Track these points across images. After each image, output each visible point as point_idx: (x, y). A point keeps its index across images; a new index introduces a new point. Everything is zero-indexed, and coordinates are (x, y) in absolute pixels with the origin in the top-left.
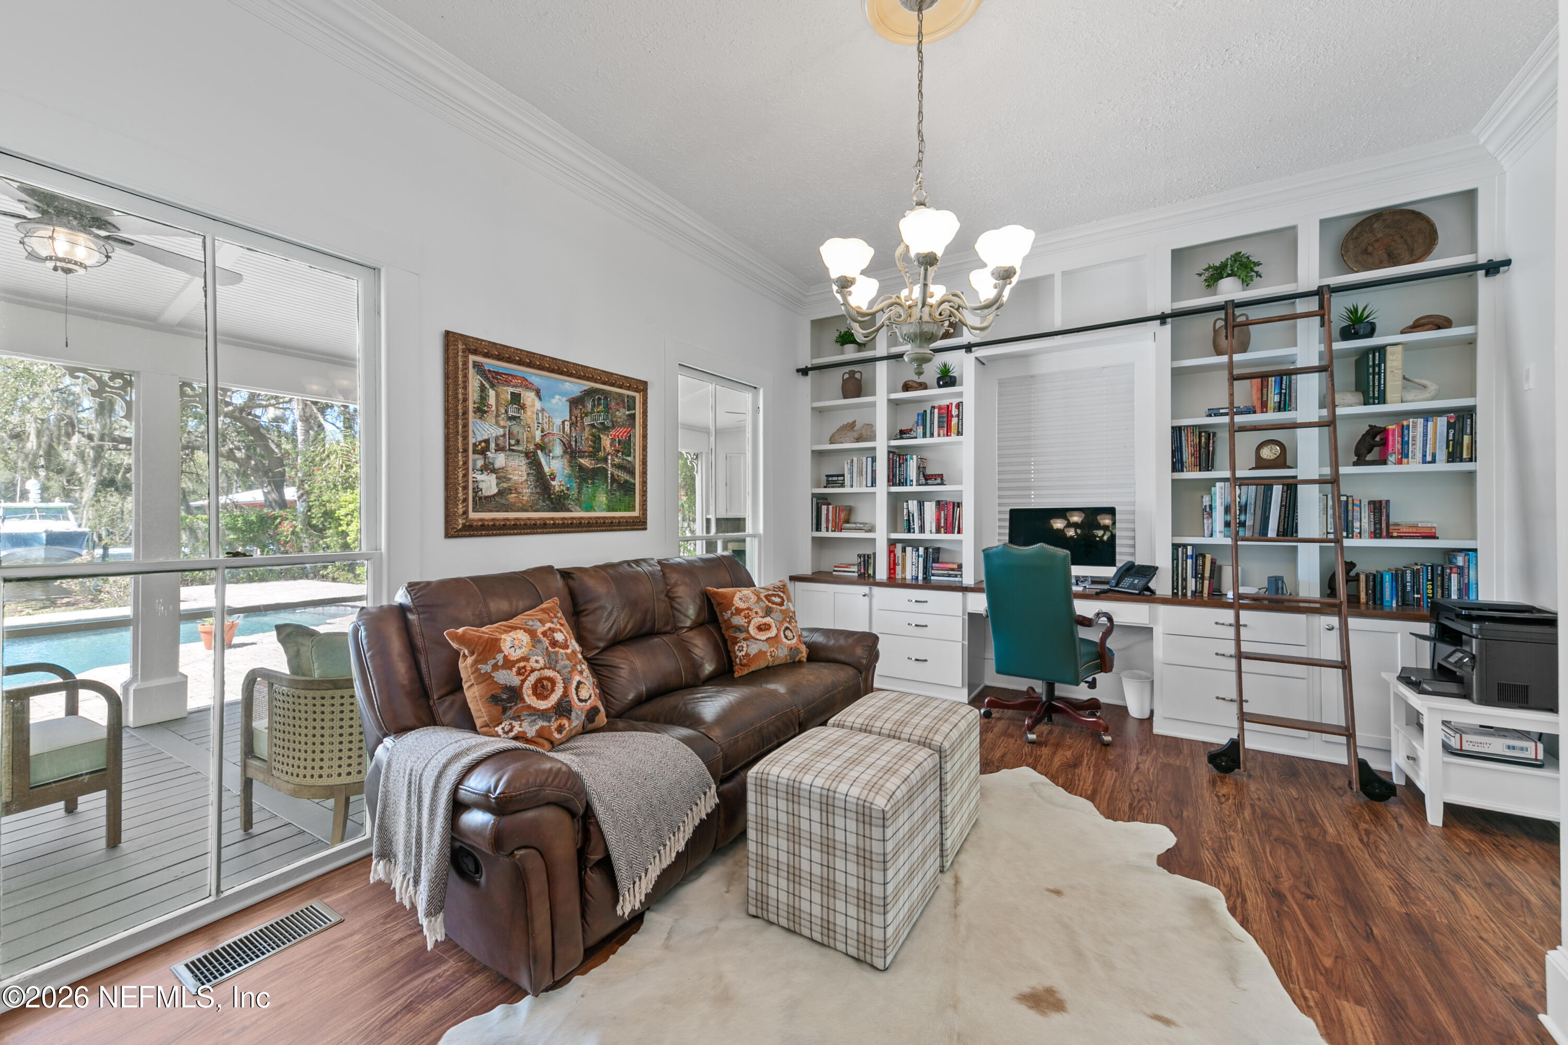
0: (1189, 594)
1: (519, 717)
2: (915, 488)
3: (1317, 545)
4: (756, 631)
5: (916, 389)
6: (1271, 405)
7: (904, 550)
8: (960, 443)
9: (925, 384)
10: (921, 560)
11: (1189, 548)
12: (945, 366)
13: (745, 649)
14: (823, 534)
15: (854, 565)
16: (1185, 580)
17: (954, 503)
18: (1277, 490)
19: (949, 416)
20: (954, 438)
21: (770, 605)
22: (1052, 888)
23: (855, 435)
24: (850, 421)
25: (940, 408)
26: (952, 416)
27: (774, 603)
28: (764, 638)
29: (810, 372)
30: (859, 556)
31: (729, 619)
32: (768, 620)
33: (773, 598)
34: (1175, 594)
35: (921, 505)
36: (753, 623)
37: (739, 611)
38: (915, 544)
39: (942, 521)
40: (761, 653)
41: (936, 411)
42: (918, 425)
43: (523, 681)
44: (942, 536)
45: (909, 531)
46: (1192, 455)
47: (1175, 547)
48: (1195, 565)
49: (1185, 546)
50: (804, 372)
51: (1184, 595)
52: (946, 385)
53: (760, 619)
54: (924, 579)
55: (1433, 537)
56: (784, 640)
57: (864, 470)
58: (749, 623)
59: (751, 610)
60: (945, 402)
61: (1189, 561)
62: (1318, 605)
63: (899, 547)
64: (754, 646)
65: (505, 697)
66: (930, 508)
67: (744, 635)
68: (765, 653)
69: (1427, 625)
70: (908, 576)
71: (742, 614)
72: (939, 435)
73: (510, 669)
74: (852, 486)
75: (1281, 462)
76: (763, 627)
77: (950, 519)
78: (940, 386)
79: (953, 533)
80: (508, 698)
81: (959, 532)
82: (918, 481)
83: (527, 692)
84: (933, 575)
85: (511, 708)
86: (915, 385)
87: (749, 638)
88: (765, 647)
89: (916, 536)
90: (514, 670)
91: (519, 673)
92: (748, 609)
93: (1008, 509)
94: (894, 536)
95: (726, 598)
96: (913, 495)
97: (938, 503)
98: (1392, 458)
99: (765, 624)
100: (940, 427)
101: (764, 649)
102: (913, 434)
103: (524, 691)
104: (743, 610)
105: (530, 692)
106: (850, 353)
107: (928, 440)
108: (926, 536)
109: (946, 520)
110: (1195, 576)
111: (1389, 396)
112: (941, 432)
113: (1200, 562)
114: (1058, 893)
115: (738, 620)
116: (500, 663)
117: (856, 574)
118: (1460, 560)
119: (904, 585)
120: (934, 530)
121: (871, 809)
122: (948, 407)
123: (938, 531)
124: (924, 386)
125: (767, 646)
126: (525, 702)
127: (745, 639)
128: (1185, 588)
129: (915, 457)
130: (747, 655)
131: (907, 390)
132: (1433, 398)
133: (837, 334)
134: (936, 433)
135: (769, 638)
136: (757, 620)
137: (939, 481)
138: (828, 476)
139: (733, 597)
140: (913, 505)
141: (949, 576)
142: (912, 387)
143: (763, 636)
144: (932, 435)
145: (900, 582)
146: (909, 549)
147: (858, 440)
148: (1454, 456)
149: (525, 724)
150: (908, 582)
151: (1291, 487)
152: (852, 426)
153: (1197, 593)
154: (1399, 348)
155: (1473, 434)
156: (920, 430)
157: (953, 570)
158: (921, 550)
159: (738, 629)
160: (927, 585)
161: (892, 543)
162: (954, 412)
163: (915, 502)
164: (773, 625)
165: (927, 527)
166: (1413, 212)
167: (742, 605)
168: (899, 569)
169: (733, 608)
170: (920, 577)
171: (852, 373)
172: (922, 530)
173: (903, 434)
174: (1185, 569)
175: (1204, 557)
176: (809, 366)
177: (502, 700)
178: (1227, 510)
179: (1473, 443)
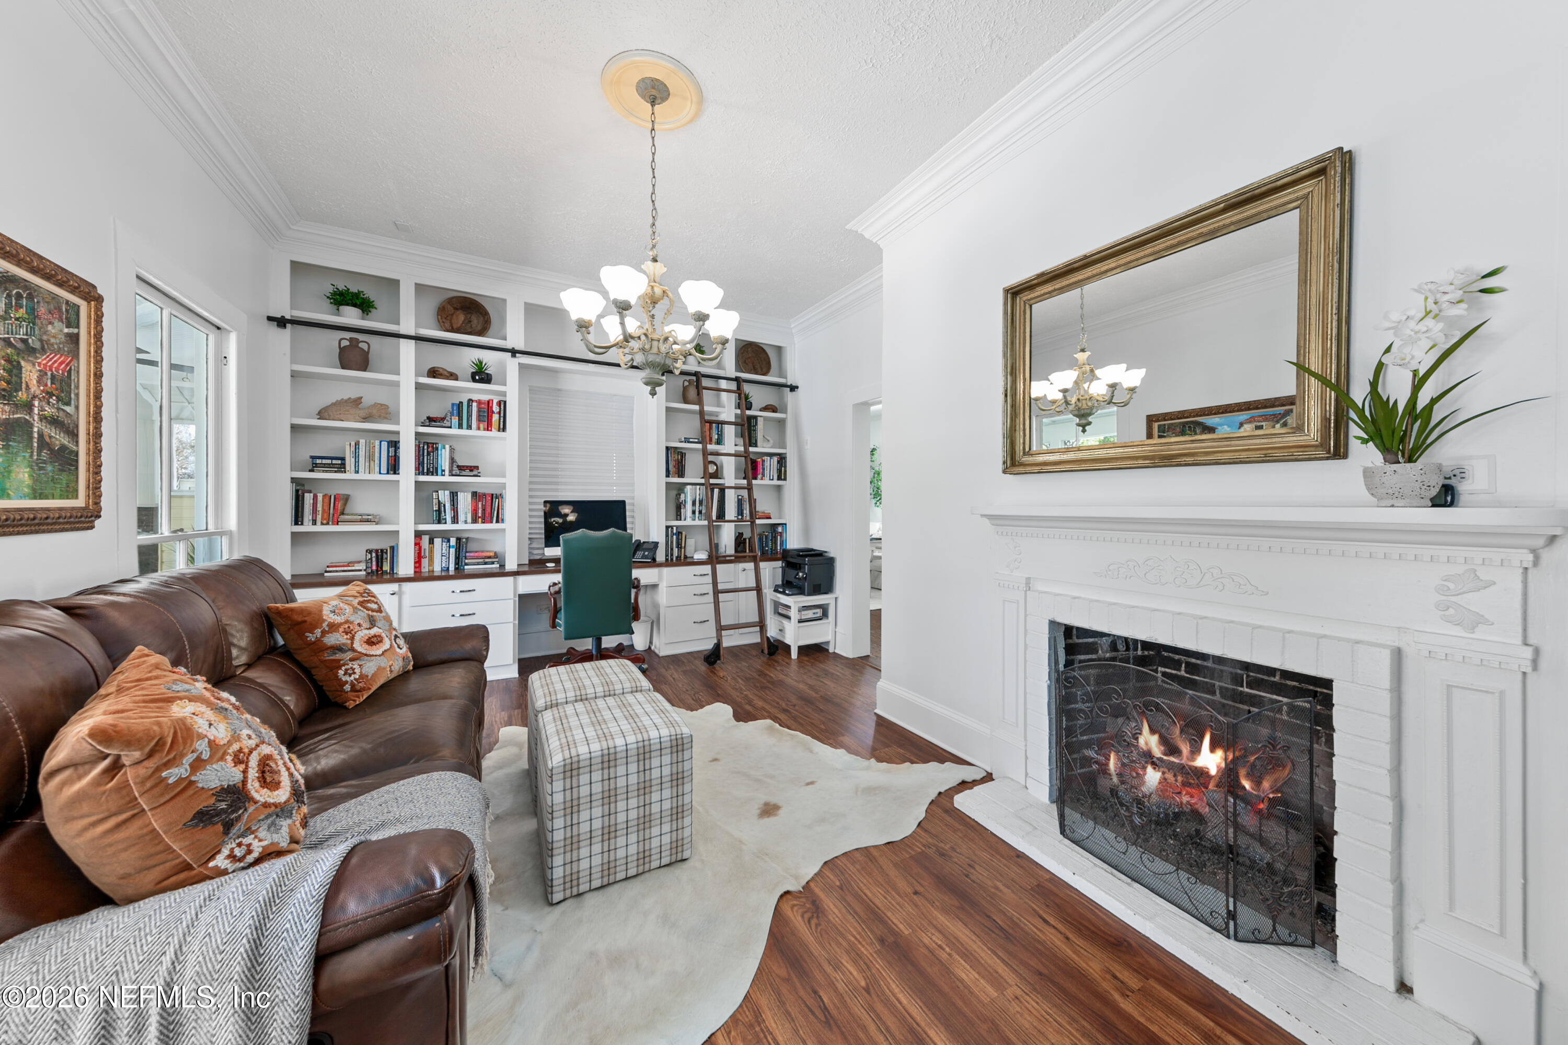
0: (674, 559)
1: (249, 828)
2: (447, 478)
3: (733, 524)
4: (367, 646)
5: (447, 378)
6: (714, 440)
7: (431, 542)
8: (504, 439)
9: (457, 375)
10: (452, 551)
11: (675, 528)
12: (481, 362)
13: (357, 671)
14: (307, 527)
15: (359, 562)
16: (672, 549)
17: (492, 495)
18: (716, 491)
19: (490, 412)
20: (494, 433)
21: (370, 613)
22: (711, 759)
23: (362, 413)
24: (353, 396)
25: (479, 402)
26: (493, 412)
27: (373, 611)
28: (379, 652)
29: (289, 326)
30: (370, 551)
31: (318, 640)
32: (375, 631)
33: (369, 605)
34: (667, 560)
35: (454, 496)
36: (357, 637)
37: (333, 627)
38: (445, 536)
39: (480, 511)
40: (380, 669)
41: (475, 404)
42: (452, 414)
43: (245, 772)
44: (480, 526)
45: (439, 522)
46: (675, 466)
47: (667, 527)
48: (678, 539)
49: (672, 527)
50: (282, 322)
51: (672, 559)
52: (481, 381)
53: (367, 632)
54: (456, 569)
55: (770, 518)
56: (398, 650)
57: (377, 455)
58: (352, 639)
59: (352, 623)
60: (485, 398)
61: (675, 537)
62: (733, 558)
63: (426, 539)
64: (371, 664)
65: (223, 805)
66: (465, 501)
67: (349, 655)
68: (385, 668)
69: (781, 562)
70: (437, 568)
71: (341, 630)
72: (479, 428)
73: (222, 758)
74: (357, 472)
75: (716, 475)
76: (374, 640)
77: (488, 510)
78: (474, 380)
79: (491, 522)
80: (230, 806)
81: (497, 521)
82: (451, 471)
83: (253, 786)
84: (466, 564)
85: (238, 818)
86: (446, 373)
87: (359, 657)
88: (384, 662)
89: (449, 526)
90: (229, 758)
91: (237, 761)
92: (347, 622)
93: (543, 500)
94: (422, 527)
95: (310, 613)
96: (444, 486)
97: (474, 494)
98: (759, 476)
99: (375, 636)
100: (479, 420)
101: (383, 665)
102: (447, 424)
103: (249, 786)
104: (340, 625)
105: (257, 784)
106: (350, 316)
107: (464, 432)
108: (460, 526)
109: (484, 510)
110: (678, 547)
111: (759, 444)
112: (482, 426)
113: (680, 537)
114: (715, 760)
115: (333, 639)
116: (205, 756)
117: (364, 573)
118: (780, 529)
119: (432, 578)
120: (469, 520)
121: (682, 738)
122: (489, 403)
123: (475, 521)
124: (453, 376)
125: (385, 660)
126: (256, 802)
127: (352, 660)
128: (672, 555)
129: (447, 447)
130: (362, 676)
131: (434, 377)
132: (771, 447)
133: (331, 289)
134: (474, 425)
135: (386, 651)
136: (363, 634)
137: (475, 473)
138: (313, 458)
139: (321, 611)
140: (444, 496)
141: (486, 563)
142: (441, 375)
143: (377, 650)
144: (469, 427)
145: (427, 575)
146: (438, 541)
147: (366, 419)
148: (779, 478)
149: (262, 833)
150: (436, 574)
151: (722, 490)
152: (357, 401)
153: (678, 558)
154: (762, 419)
155: (785, 467)
156: (455, 420)
157: (489, 557)
158: (453, 541)
159: (339, 649)
160: (460, 574)
161: (418, 535)
162: (495, 408)
163: (447, 493)
164: (383, 635)
165: (461, 517)
166: (763, 349)
167: (338, 619)
168: (425, 562)
169: (325, 625)
170: (452, 567)
171: (354, 343)
172: (455, 520)
173: (431, 421)
174: (672, 542)
175: (682, 533)
176: (288, 317)
177: (219, 813)
178: (694, 503)
179: (785, 471)
